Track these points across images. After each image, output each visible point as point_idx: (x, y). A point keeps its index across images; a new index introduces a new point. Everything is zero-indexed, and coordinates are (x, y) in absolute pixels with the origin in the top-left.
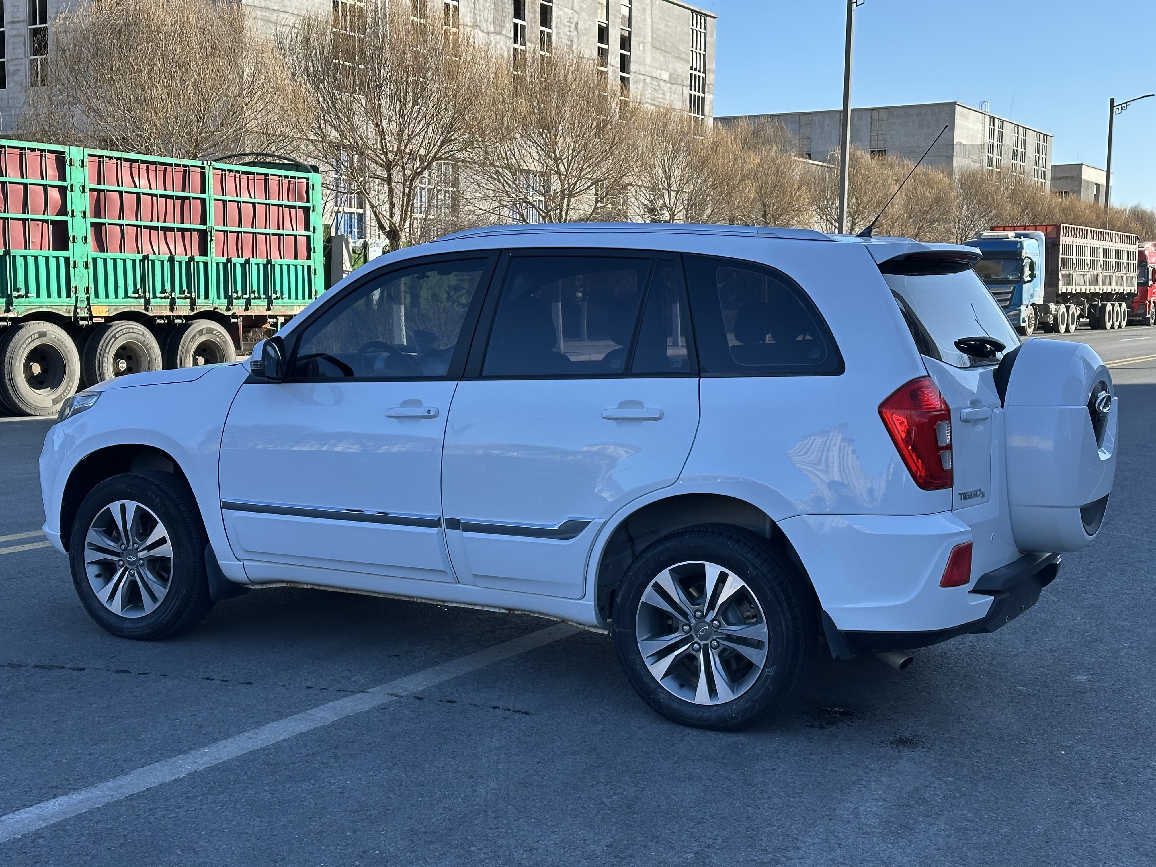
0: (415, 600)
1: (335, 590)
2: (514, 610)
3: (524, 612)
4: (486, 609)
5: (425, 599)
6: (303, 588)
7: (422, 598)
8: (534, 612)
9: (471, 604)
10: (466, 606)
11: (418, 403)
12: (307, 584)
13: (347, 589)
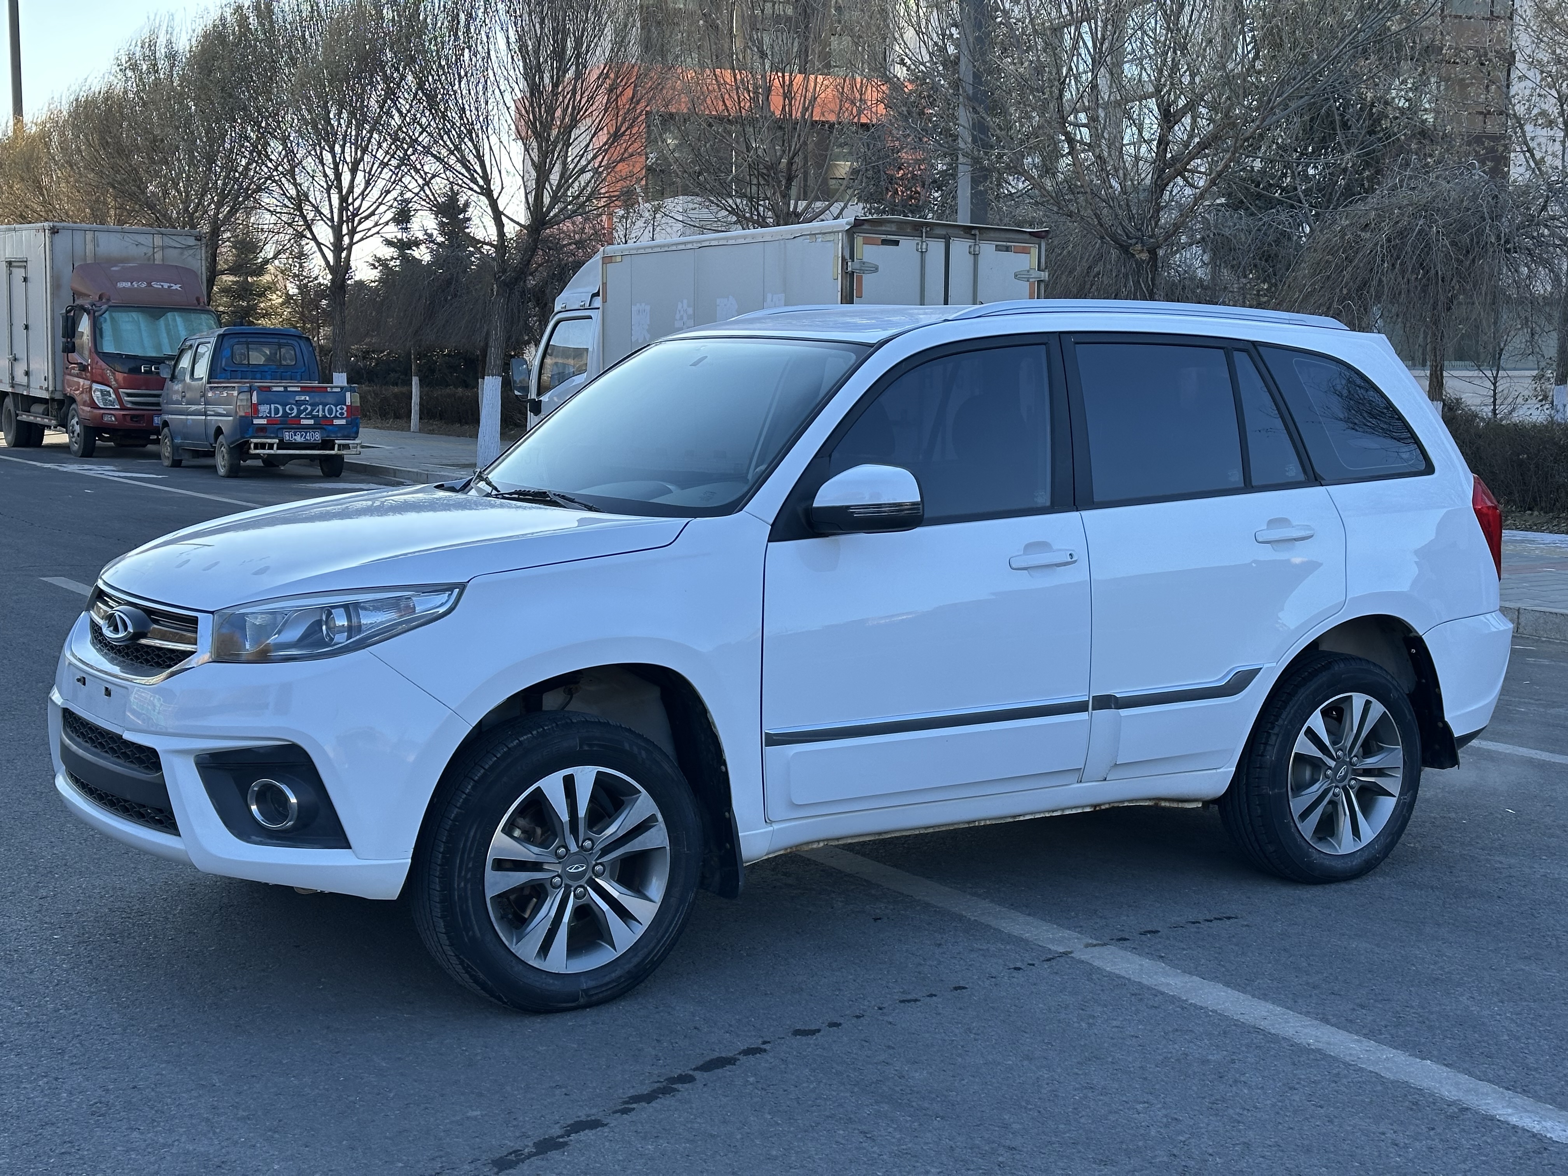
0: (977, 824)
1: (861, 839)
2: (1099, 805)
3: (1112, 805)
4: (1067, 812)
5: (989, 819)
6: (813, 849)
7: (985, 820)
8: (1123, 802)
9: (1049, 811)
10: (1042, 815)
11: (1043, 546)
12: (818, 842)
13: (880, 834)
